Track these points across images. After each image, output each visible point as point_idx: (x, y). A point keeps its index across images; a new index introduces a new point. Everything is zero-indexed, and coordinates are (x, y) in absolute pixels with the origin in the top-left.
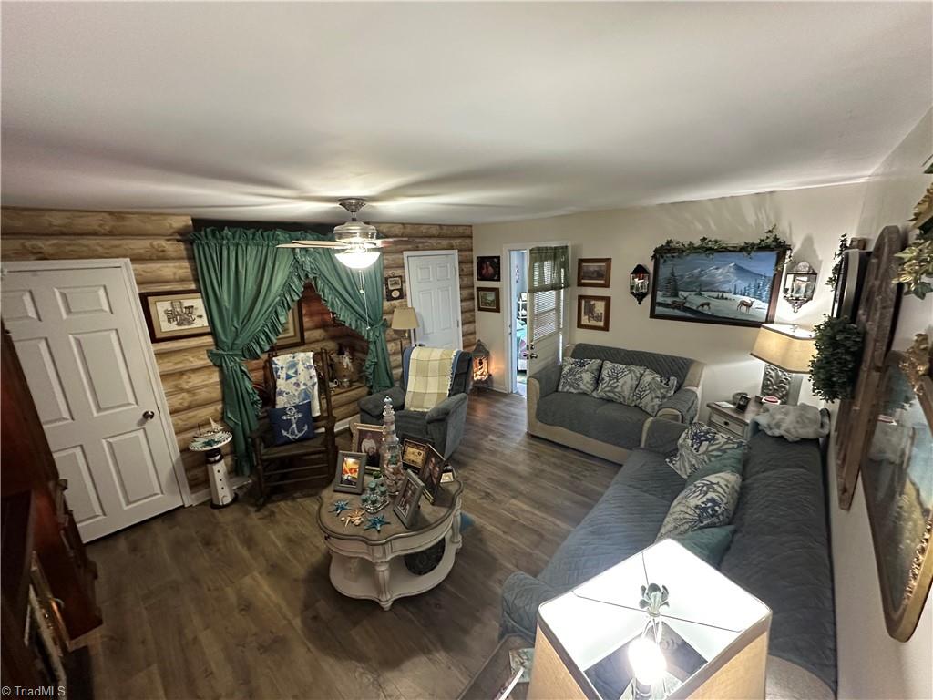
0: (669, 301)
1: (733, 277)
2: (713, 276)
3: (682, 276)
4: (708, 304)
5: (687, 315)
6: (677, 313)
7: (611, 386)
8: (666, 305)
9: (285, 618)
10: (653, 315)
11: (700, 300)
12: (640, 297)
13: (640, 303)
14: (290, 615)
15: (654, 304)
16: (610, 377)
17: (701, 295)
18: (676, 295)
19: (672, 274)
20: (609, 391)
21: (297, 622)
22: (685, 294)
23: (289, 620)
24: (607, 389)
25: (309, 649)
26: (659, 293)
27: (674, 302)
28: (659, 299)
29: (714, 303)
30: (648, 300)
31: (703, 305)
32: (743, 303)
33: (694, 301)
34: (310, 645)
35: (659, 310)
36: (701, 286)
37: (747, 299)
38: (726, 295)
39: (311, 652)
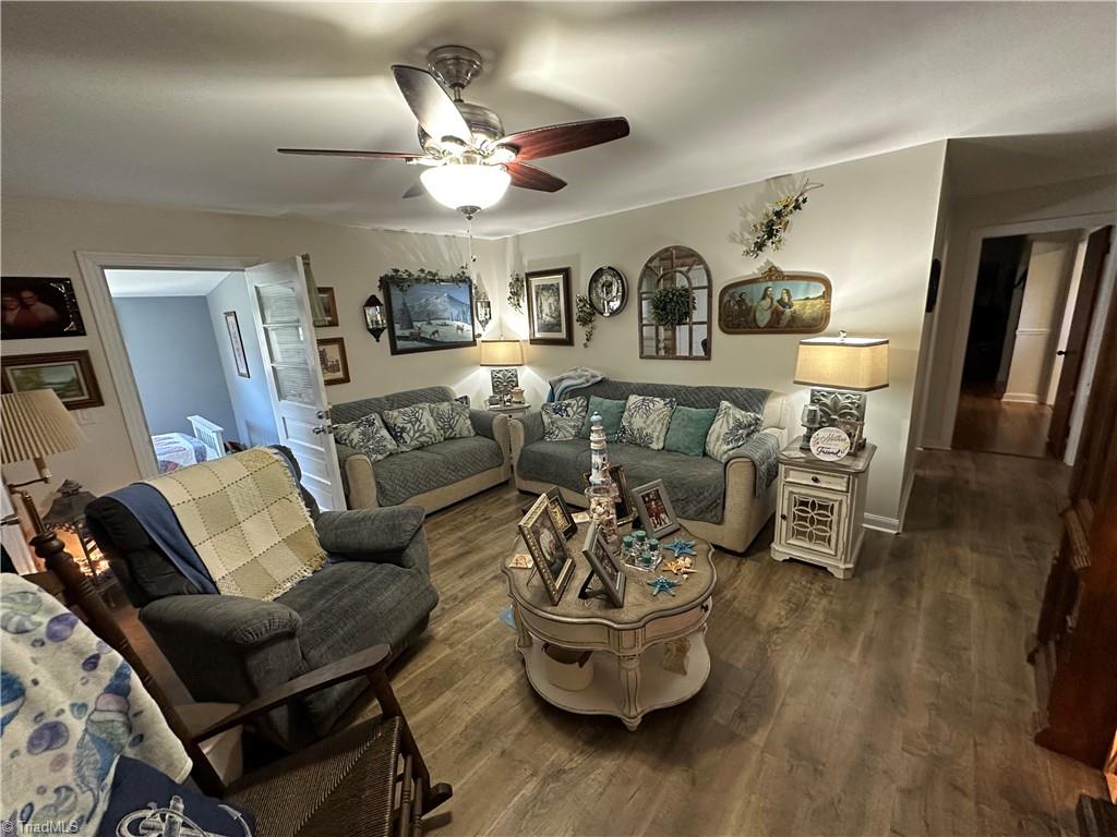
0: (407, 333)
1: (448, 305)
2: (435, 305)
3: (413, 307)
4: (437, 332)
5: (424, 345)
6: (416, 344)
7: (418, 430)
8: (405, 338)
9: (762, 761)
10: (395, 351)
11: (430, 330)
12: (376, 333)
13: (378, 341)
14: (754, 757)
15: (393, 339)
16: (410, 422)
17: (430, 324)
18: (412, 327)
19: (404, 304)
20: (420, 436)
21: (759, 739)
22: (419, 324)
23: (762, 752)
24: (417, 435)
25: (783, 705)
26: (397, 326)
27: (411, 334)
28: (398, 333)
29: (441, 329)
30: (385, 336)
31: (434, 334)
32: (459, 328)
33: (427, 330)
34: (778, 705)
35: (400, 344)
36: (430, 316)
37: (460, 324)
38: (447, 322)
39: (784, 700)
